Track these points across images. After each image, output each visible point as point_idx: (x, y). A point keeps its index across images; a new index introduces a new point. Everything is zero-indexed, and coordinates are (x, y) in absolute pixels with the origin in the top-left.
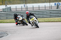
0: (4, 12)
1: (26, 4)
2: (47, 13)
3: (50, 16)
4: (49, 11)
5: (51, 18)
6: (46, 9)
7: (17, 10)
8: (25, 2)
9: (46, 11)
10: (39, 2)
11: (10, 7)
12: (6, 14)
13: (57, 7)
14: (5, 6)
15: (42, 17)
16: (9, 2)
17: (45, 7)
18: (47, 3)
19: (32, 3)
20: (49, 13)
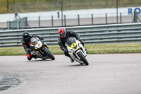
0: (10, 28)
1: (62, 10)
2: (110, 31)
3: (118, 38)
4: (115, 26)
5: (121, 44)
6: (108, 22)
7: (41, 26)
8: (60, 5)
9: (108, 27)
10: (92, 7)
11: (26, 18)
12: (16, 34)
13: (133, 18)
14: (13, 15)
15: (100, 42)
16: (22, 5)
17: (106, 18)
18: (111, 7)
19: (76, 9)
20: (116, 32)
